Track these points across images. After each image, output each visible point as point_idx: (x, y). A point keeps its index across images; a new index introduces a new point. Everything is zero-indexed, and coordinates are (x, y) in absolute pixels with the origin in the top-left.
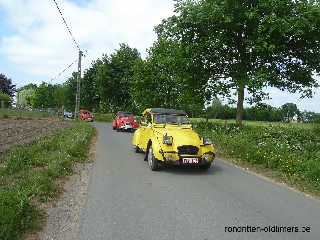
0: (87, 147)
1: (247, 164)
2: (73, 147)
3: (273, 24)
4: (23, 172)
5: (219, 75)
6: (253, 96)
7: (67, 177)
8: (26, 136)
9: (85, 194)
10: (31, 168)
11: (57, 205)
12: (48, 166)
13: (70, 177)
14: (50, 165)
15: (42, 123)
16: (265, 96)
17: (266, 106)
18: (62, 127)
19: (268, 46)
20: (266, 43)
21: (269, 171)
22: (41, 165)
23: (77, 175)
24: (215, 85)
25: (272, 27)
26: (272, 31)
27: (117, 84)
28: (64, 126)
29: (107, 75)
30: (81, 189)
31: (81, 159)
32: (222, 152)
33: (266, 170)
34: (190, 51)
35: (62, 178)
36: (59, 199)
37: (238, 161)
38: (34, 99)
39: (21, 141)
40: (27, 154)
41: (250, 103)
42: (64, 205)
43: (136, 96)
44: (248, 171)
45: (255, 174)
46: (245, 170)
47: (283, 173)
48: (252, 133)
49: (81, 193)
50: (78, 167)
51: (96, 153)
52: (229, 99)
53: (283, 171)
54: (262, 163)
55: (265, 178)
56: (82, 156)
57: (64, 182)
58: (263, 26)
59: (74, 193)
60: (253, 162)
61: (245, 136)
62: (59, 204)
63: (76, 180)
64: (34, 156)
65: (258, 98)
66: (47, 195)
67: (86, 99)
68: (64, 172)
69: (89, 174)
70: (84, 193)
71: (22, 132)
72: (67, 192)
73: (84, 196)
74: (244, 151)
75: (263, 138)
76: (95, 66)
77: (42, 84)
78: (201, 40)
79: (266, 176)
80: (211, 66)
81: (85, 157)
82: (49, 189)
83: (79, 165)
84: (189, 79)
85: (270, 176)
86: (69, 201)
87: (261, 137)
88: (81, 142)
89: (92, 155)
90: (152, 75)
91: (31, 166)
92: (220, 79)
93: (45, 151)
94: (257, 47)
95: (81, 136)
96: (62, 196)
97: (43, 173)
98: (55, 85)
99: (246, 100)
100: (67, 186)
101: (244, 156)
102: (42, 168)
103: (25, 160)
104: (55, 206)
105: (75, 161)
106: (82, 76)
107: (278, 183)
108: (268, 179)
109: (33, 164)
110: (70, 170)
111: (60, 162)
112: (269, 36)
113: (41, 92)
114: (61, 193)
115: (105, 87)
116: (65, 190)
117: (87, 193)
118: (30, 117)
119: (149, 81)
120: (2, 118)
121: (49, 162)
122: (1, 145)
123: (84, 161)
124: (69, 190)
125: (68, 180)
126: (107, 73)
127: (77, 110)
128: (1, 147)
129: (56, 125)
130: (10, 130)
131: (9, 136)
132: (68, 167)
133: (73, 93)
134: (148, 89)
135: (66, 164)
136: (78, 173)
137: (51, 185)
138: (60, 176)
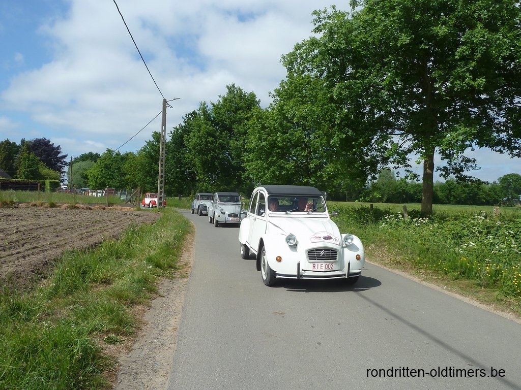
0: (177, 252)
1: (443, 280)
2: (155, 252)
3: (481, 43)
4: (81, 294)
5: (390, 131)
6: (449, 164)
7: (148, 302)
8: (84, 236)
9: (177, 330)
10: (92, 287)
11: (133, 348)
12: (118, 284)
13: (153, 301)
14: (121, 282)
15: (106, 214)
16: (469, 164)
17: (472, 181)
18: (137, 220)
19: (474, 80)
20: (470, 75)
21: (482, 294)
22: (106, 282)
23: (163, 298)
24: (385, 148)
25: (479, 49)
26: (479, 56)
27: (222, 149)
28: (141, 219)
29: (206, 136)
30: (170, 322)
31: (168, 271)
32: (399, 258)
34: (340, 94)
35: (139, 303)
36: (137, 339)
37: (427, 274)
38: (94, 176)
39: (75, 243)
40: (86, 265)
41: (444, 176)
42: (145, 348)
43: (253, 168)
44: (446, 292)
45: (458, 296)
46: (440, 290)
47: (508, 295)
48: (449, 225)
49: (170, 328)
50: (164, 284)
51: (192, 262)
52: (408, 171)
53: (508, 292)
54: (469, 278)
55: (476, 304)
56: (170, 267)
57: (144, 310)
58: (464, 47)
59: (160, 328)
60: (453, 276)
61: (437, 232)
62: (136, 346)
63: (162, 307)
64: (95, 267)
65: (458, 167)
66: (117, 332)
67: (174, 175)
68: (142, 294)
69: (182, 296)
70: (175, 329)
71: (77, 230)
72: (148, 326)
73: (175, 334)
74: (438, 257)
75: (469, 234)
76: (188, 122)
77: (106, 152)
78: (358, 75)
79: (478, 299)
80: (376, 116)
81: (175, 268)
82: (120, 322)
83: (166, 282)
84: (341, 139)
85: (485, 300)
86: (152, 342)
87: (465, 233)
88: (168, 245)
89: (185, 265)
90: (279, 134)
91: (91, 284)
92: (392, 138)
93: (113, 261)
94: (455, 82)
95: (167, 234)
96: (141, 334)
97: (110, 295)
98: (127, 154)
99: (437, 170)
100: (148, 317)
102: (109, 288)
103: (83, 273)
104: (130, 349)
105: (159, 276)
106: (168, 138)
107: (499, 313)
108: (482, 306)
109: (95, 280)
110: (151, 290)
111: (136, 278)
112: (474, 63)
113: (105, 165)
114: (139, 329)
115: (204, 154)
116: (146, 324)
117: (180, 329)
118: (89, 204)
119: (275, 143)
120: (46, 208)
121: (120, 277)
122: (47, 250)
123: (174, 275)
124: (152, 323)
125: (150, 307)
126: (207, 132)
127: (161, 193)
128: (46, 253)
129: (129, 216)
130: (59, 227)
131: (57, 236)
132: (150, 286)
133: (153, 166)
134: (274, 157)
135: (146, 280)
136: (164, 295)
137: (124, 315)
138: (137, 300)
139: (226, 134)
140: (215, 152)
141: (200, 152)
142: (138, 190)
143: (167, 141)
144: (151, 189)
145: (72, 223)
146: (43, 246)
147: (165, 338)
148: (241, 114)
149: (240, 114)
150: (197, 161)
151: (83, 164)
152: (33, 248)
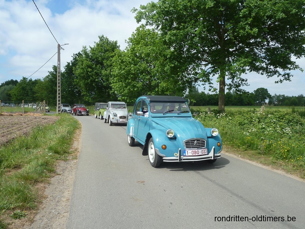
0: (70, 142)
1: (238, 151)
2: (54, 143)
3: (255, 7)
5: (199, 62)
6: (233, 82)
7: (48, 180)
8: (5, 134)
9: (70, 201)
11: (34, 219)
12: (27, 169)
13: (52, 179)
14: (28, 166)
15: (22, 119)
18: (43, 121)
19: (251, 30)
20: (249, 27)
21: (263, 158)
22: (18, 167)
23: (60, 176)
24: (197, 73)
25: (254, 11)
26: (254, 15)
27: (97, 76)
28: (46, 121)
29: (87, 68)
30: (65, 194)
31: (63, 156)
33: (260, 156)
34: (170, 38)
35: (42, 182)
36: (39, 211)
37: (228, 148)
38: (15, 95)
40: (2, 156)
42: (44, 218)
43: (117, 87)
44: (241, 159)
45: (249, 161)
46: (237, 158)
47: (278, 159)
48: (236, 118)
50: (60, 165)
51: (80, 148)
52: (211, 87)
53: (278, 157)
54: (252, 149)
55: (260, 165)
56: (65, 152)
57: (45, 187)
58: (245, 9)
59: (57, 200)
60: (243, 148)
62: (38, 217)
63: (59, 183)
65: (237, 84)
66: (22, 208)
67: (68, 92)
68: (44, 175)
69: (73, 173)
70: (68, 200)
71: (1, 130)
72: (48, 199)
73: (68, 204)
74: (233, 137)
76: (75, 59)
77: (22, 79)
78: (181, 27)
79: (261, 162)
80: (192, 53)
81: (69, 153)
82: (25, 199)
83: (62, 163)
84: (171, 67)
85: (266, 163)
86: (50, 213)
88: (63, 137)
89: (75, 150)
90: (132, 65)
91: (6, 170)
92: (202, 66)
93: (24, 150)
94: (240, 31)
95: (63, 130)
98: (36, 80)
100: (48, 192)
101: (233, 143)
102: (19, 171)
104: (32, 221)
105: (57, 160)
107: (275, 171)
108: (264, 167)
109: (9, 166)
110: (51, 171)
111: (40, 162)
112: (251, 19)
113: (22, 87)
114: (41, 203)
115: (86, 79)
116: (46, 198)
117: (72, 200)
118: (11, 112)
119: (130, 71)
121: (28, 163)
123: (68, 158)
124: (51, 196)
125: (49, 184)
127: (59, 104)
129: (38, 120)
132: (50, 168)
133: (54, 87)
134: (129, 80)
135: (47, 164)
136: (60, 173)
137: (28, 192)
138: (40, 179)
139: (100, 66)
140: (93, 78)
141: (84, 78)
142: (44, 102)
143: (62, 72)
144: (53, 101)
147: (60, 208)
148: (108, 54)
150: (82, 83)
151: (7, 87)
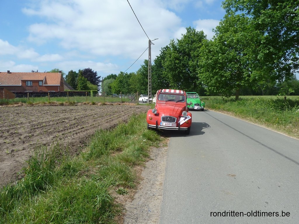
7: (144, 164)
9: (163, 185)
10: (111, 153)
11: (134, 197)
12: (127, 152)
13: (147, 163)
18: (137, 110)
22: (119, 150)
23: (153, 161)
27: (184, 67)
28: (139, 110)
29: (175, 60)
30: (158, 178)
31: (155, 143)
35: (139, 165)
36: (137, 191)
39: (104, 125)
42: (142, 198)
50: (153, 151)
56: (157, 140)
57: (141, 170)
59: (152, 182)
62: (137, 196)
63: (152, 167)
64: (113, 140)
66: (125, 186)
67: (157, 84)
68: (140, 159)
69: (165, 160)
70: (161, 184)
72: (144, 181)
73: (161, 188)
76: (163, 53)
77: (120, 73)
81: (160, 140)
82: (127, 179)
83: (155, 150)
86: (146, 193)
91: (110, 151)
93: (123, 136)
96: (140, 187)
97: (121, 159)
98: (130, 74)
100: (143, 174)
102: (121, 153)
103: (106, 144)
104: (132, 199)
105: (150, 146)
109: (112, 149)
110: (145, 156)
111: (136, 147)
113: (120, 80)
114: (139, 183)
115: (173, 71)
116: (142, 179)
117: (165, 184)
118: (112, 102)
119: (217, 61)
120: (91, 105)
121: (127, 147)
122: (88, 129)
123: (159, 145)
124: (146, 179)
125: (145, 167)
126: (175, 57)
127: (150, 94)
128: (88, 131)
129: (132, 109)
130: (96, 116)
131: (95, 121)
132: (144, 153)
133: (145, 79)
134: (217, 69)
135: (142, 149)
136: (153, 159)
137: (129, 173)
138: (137, 163)
139: (187, 57)
140: (180, 69)
141: (171, 70)
142: (137, 93)
143: (152, 65)
144: (144, 92)
145: (103, 113)
146: (87, 127)
147: (155, 190)
148: (196, 45)
149: (194, 45)
150: (170, 75)
151: (109, 81)
152: (82, 128)
